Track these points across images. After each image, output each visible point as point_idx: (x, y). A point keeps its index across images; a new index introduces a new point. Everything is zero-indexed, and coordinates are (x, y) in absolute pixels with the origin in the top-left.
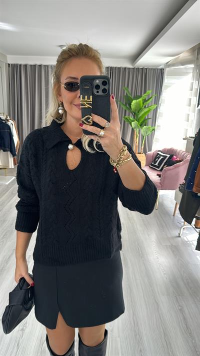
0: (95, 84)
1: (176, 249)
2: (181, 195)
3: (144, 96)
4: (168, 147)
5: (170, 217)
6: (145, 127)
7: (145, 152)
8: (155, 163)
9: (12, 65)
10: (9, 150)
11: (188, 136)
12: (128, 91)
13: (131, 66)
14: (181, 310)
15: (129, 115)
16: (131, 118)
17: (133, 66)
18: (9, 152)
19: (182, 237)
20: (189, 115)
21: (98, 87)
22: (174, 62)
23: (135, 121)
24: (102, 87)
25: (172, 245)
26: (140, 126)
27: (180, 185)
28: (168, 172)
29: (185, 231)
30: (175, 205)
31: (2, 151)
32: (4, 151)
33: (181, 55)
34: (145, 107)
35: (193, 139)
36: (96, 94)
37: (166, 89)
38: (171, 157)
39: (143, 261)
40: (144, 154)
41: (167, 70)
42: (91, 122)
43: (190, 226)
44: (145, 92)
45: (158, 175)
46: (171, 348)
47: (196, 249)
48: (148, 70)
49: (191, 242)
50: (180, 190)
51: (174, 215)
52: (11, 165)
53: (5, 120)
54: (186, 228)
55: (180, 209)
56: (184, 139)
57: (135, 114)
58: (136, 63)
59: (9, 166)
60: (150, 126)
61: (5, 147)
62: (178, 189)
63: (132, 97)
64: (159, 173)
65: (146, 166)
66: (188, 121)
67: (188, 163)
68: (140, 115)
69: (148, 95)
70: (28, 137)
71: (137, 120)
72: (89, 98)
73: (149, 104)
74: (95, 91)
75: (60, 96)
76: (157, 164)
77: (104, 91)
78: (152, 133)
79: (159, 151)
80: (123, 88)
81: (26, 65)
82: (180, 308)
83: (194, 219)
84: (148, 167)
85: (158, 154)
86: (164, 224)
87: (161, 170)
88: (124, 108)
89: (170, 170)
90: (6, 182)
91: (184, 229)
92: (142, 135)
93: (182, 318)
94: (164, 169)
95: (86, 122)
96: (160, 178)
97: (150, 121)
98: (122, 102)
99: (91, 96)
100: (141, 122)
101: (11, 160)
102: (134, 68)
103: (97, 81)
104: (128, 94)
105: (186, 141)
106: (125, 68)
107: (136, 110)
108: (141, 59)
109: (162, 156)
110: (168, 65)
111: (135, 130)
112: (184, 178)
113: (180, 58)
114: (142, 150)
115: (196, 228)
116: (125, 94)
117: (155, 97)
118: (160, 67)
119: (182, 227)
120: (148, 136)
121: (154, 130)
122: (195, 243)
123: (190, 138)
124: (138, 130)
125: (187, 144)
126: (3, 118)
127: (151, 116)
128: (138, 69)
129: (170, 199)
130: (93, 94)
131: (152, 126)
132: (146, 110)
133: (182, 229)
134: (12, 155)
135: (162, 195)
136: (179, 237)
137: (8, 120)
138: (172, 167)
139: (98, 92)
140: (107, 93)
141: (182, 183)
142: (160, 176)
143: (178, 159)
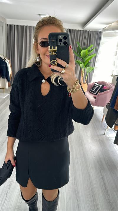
0: (58, 39)
1: (102, 142)
2: (107, 110)
3: (89, 48)
4: (101, 80)
5: (100, 123)
6: (88, 67)
7: (87, 82)
8: (93, 90)
9: (9, 25)
10: (6, 77)
11: (114, 75)
12: (79, 45)
13: (81, 29)
14: (102, 178)
15: (79, 59)
16: (80, 62)
17: (83, 29)
18: (6, 79)
19: (106, 135)
20: (115, 61)
21: (60, 40)
22: (108, 28)
23: (83, 64)
24: (63, 41)
25: (100, 139)
26: (85, 66)
27: (107, 104)
28: (100, 96)
29: (108, 132)
30: (103, 116)
31: (1, 78)
32: (3, 78)
33: (113, 24)
34: (89, 55)
35: (117, 77)
36: (59, 45)
37: (102, 45)
38: (103, 86)
39: (82, 148)
40: (86, 84)
41: (103, 33)
42: (56, 64)
43: (111, 129)
44: (89, 46)
45: (94, 97)
46: (95, 200)
47: (114, 143)
48: (92, 32)
49: (111, 139)
50: (107, 107)
51: (102, 122)
52: (7, 87)
53: (4, 59)
54: (109, 129)
55: (106, 119)
56: (111, 76)
57: (83, 59)
58: (85, 27)
59: (5, 87)
60: (91, 67)
61: (3, 75)
62: (105, 106)
63: (82, 49)
64: (95, 96)
65: (88, 91)
66: (114, 65)
67: (113, 91)
68: (86, 60)
69: (91, 48)
70: (18, 73)
71: (83, 63)
72: (54, 48)
73: (91, 54)
74: (59, 43)
75: (38, 50)
76: (94, 91)
77: (65, 43)
78: (92, 71)
79: (96, 82)
80: (76, 43)
81: (18, 26)
82: (102, 177)
83: (114, 125)
84: (89, 92)
85: (95, 84)
86: (96, 127)
87: (96, 94)
88: (76, 55)
89: (102, 94)
90: (4, 97)
91: (107, 130)
92: (86, 72)
93: (103, 183)
94: (98, 94)
95: (53, 64)
96: (95, 99)
97: (92, 64)
98: (75, 51)
99: (56, 47)
100: (86, 64)
101: (7, 84)
102: (83, 31)
103: (60, 37)
104: (79, 46)
105: (112, 77)
106: (78, 30)
107: (83, 56)
108: (88, 25)
109: (97, 85)
110: (104, 30)
111: (82, 69)
112: (109, 100)
113: (112, 26)
114: (86, 81)
115: (115, 130)
116: (77, 46)
117: (96, 49)
118: (100, 31)
119: (106, 129)
120: (89, 73)
121: (93, 69)
122: (114, 139)
123: (115, 76)
124: (84, 69)
125: (113, 79)
126: (3, 58)
127: (92, 60)
128: (86, 31)
129: (101, 112)
130: (57, 46)
131: (93, 67)
132: (89, 57)
133: (106, 130)
134: (7, 81)
135: (96, 109)
136: (104, 135)
137: (6, 60)
138: (102, 93)
139: (61, 44)
140: (67, 45)
141: (108, 103)
142: (95, 98)
143: (107, 88)
